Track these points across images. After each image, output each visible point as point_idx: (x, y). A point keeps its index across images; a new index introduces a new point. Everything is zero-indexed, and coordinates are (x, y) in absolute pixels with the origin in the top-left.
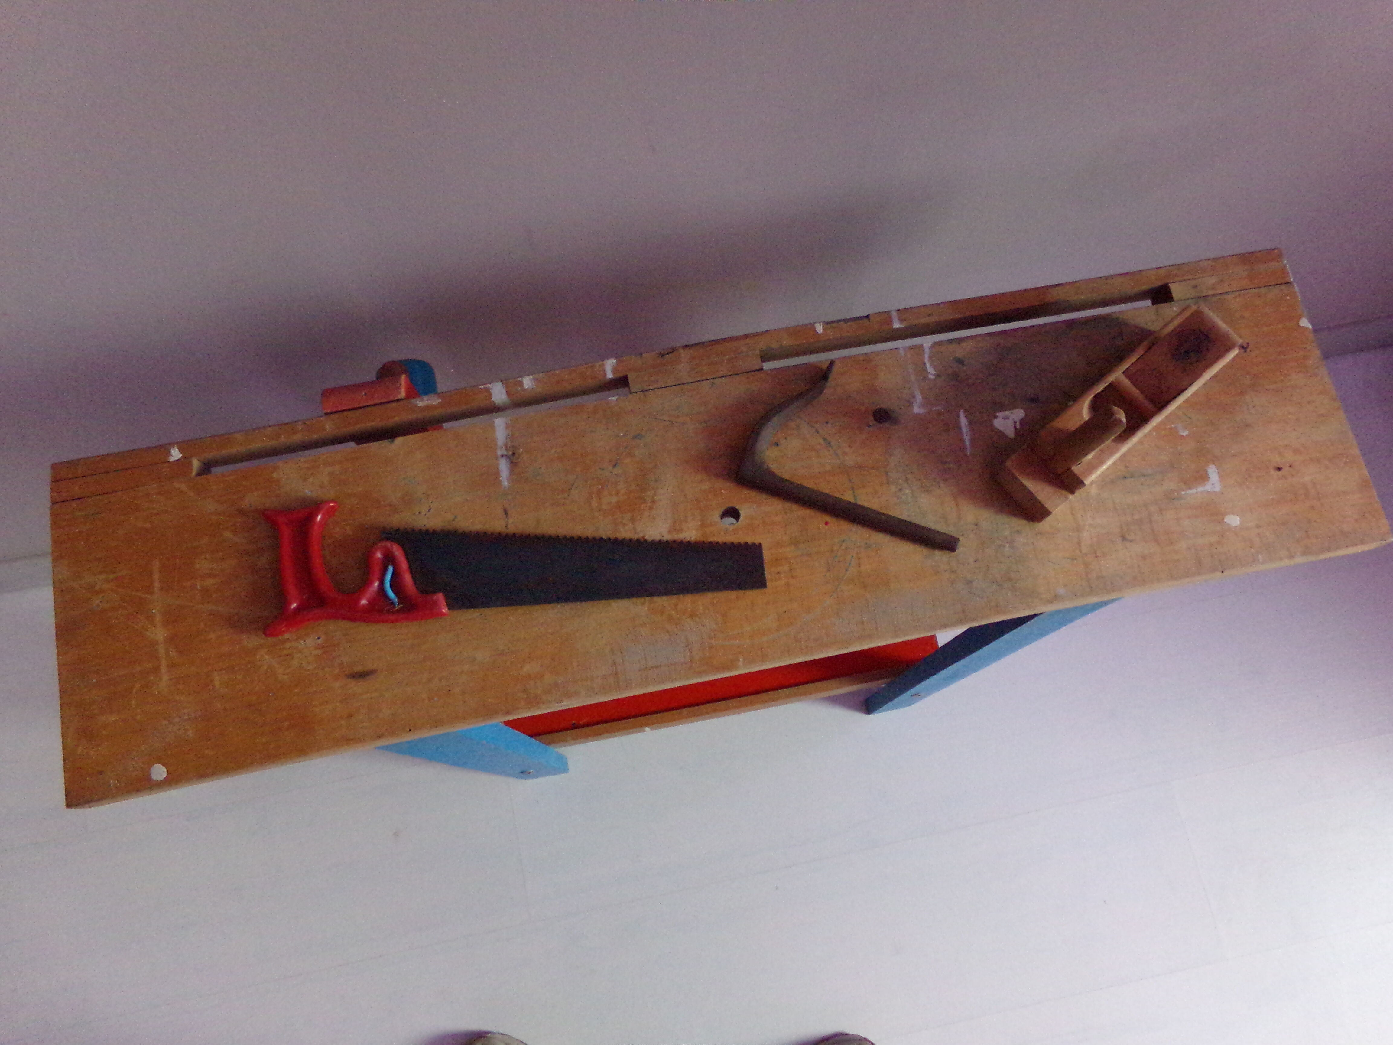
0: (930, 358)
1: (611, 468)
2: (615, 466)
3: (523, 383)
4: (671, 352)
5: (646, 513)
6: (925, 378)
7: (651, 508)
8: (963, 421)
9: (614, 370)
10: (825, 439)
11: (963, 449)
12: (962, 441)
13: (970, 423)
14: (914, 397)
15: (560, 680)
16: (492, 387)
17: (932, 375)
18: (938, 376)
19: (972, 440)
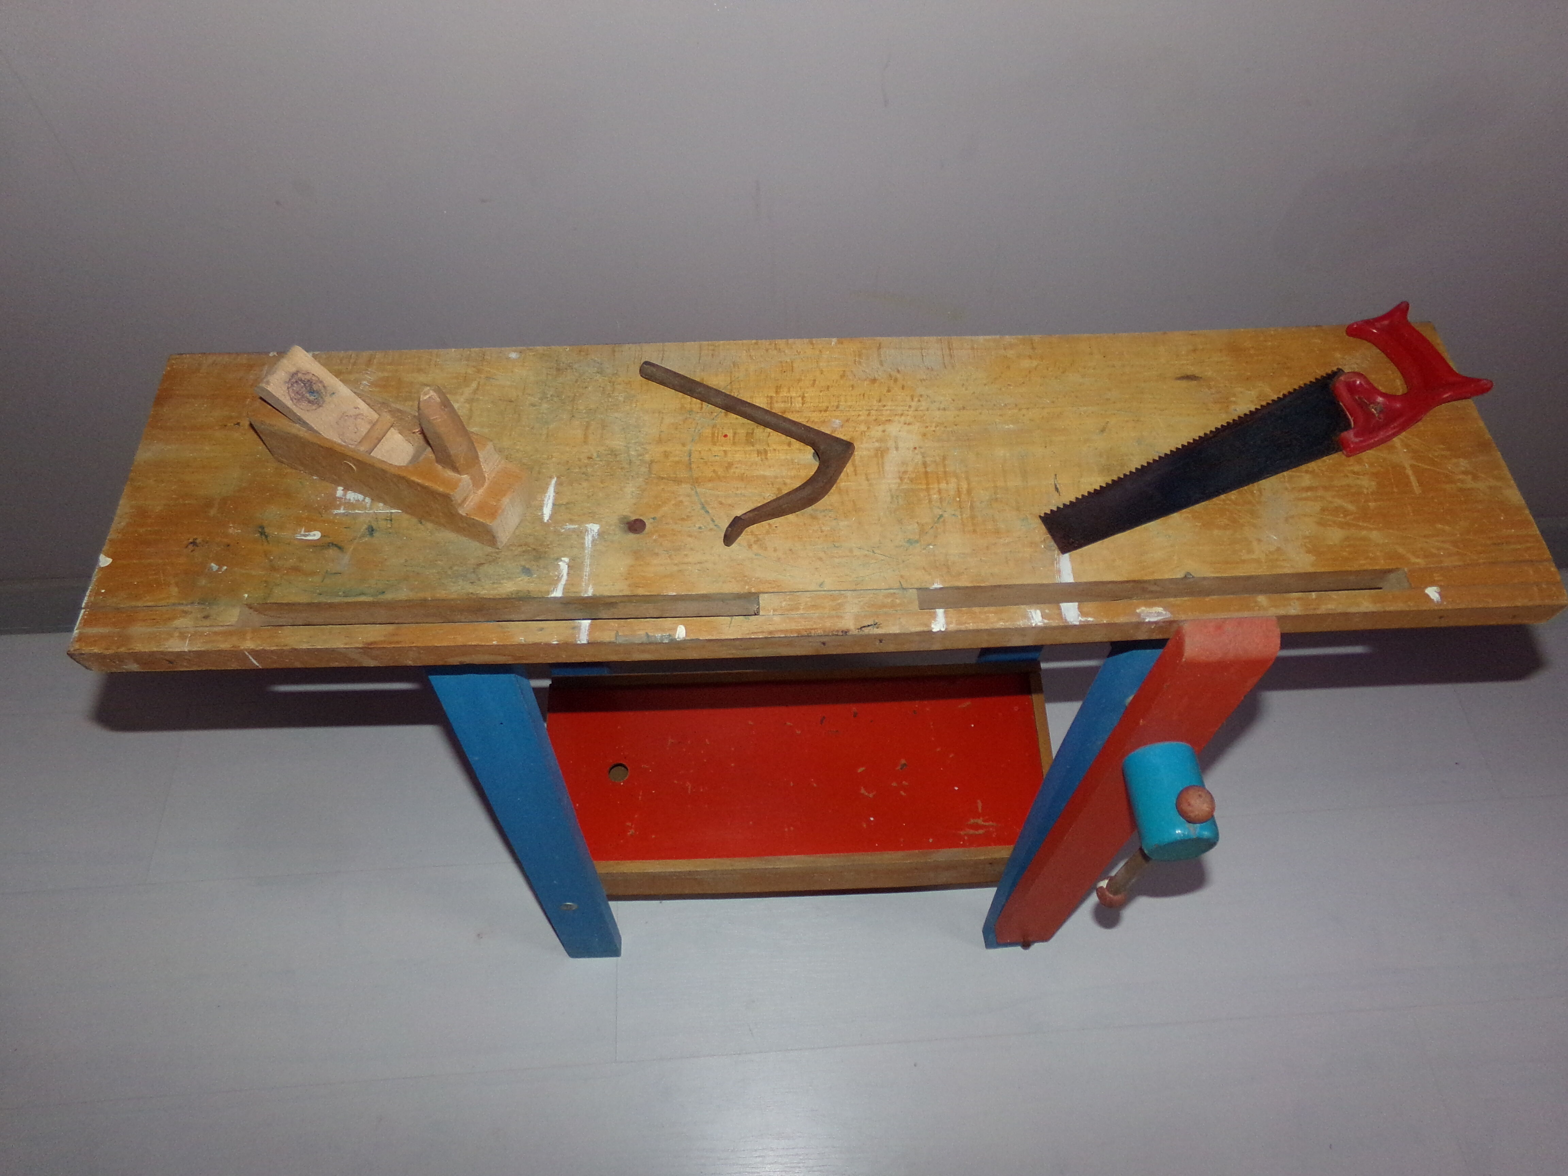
0: (559, 579)
1: (946, 515)
2: (941, 516)
3: (1042, 616)
4: (864, 627)
5: (910, 469)
6: (573, 559)
7: (905, 472)
8: (547, 511)
9: (934, 616)
10: (707, 512)
11: (559, 484)
12: (557, 493)
13: (541, 507)
14: (593, 541)
15: (1002, 352)
16: (1078, 618)
17: (564, 562)
18: (558, 559)
19: (544, 490)
